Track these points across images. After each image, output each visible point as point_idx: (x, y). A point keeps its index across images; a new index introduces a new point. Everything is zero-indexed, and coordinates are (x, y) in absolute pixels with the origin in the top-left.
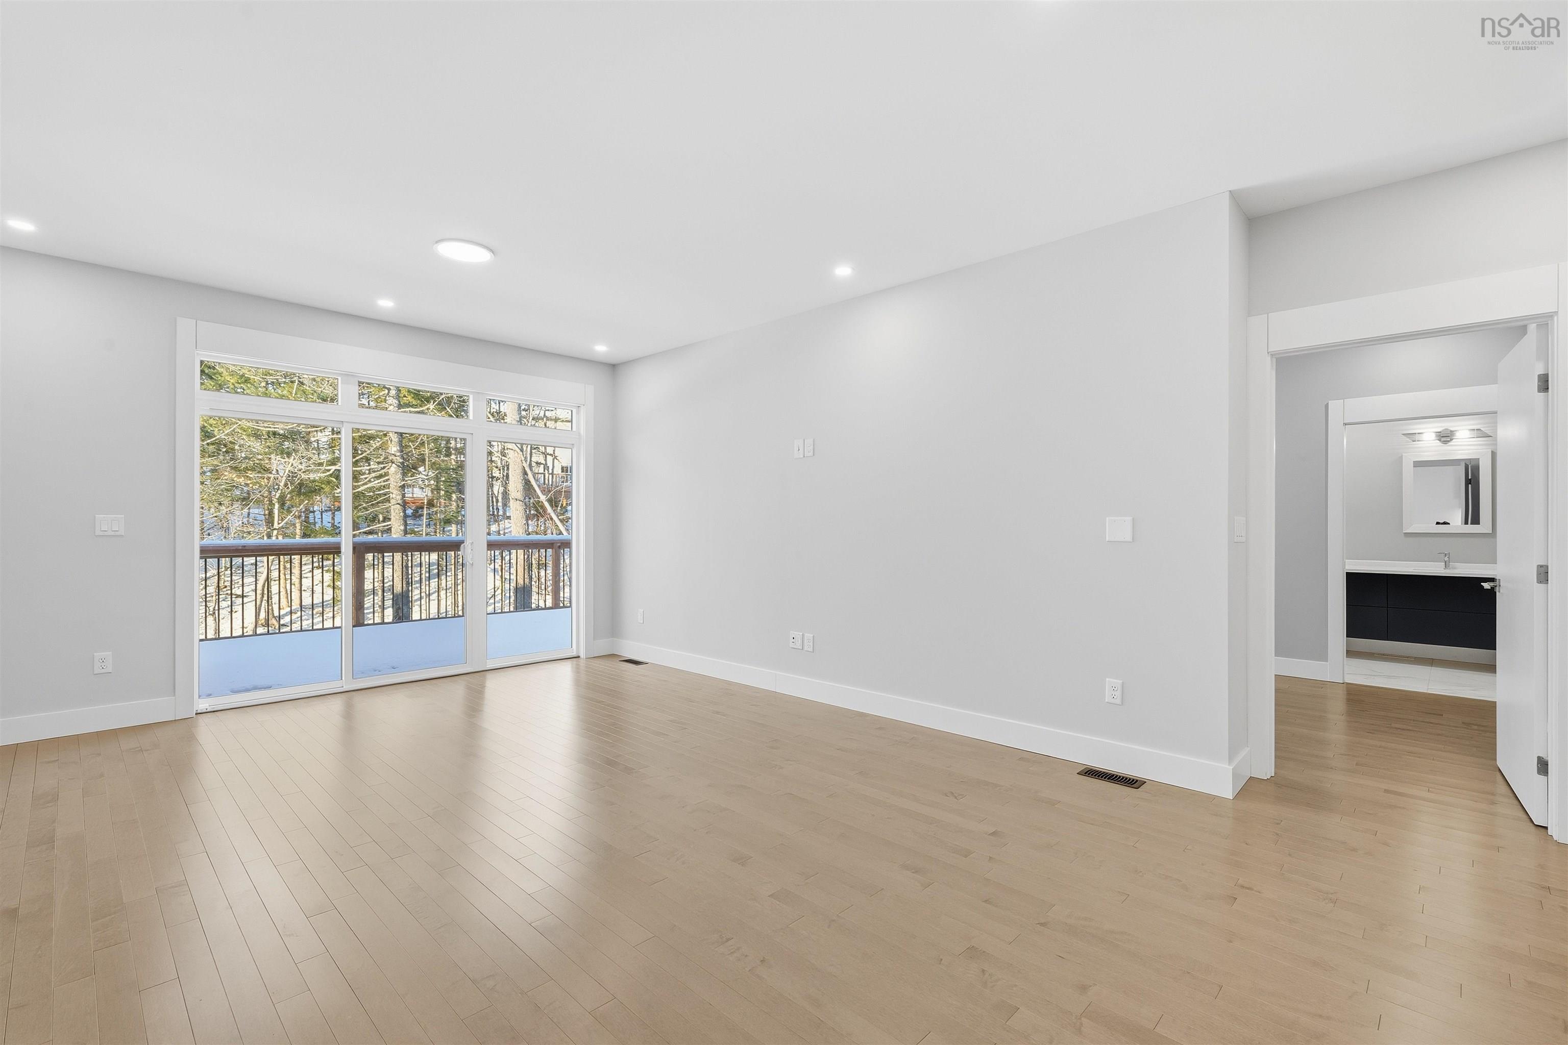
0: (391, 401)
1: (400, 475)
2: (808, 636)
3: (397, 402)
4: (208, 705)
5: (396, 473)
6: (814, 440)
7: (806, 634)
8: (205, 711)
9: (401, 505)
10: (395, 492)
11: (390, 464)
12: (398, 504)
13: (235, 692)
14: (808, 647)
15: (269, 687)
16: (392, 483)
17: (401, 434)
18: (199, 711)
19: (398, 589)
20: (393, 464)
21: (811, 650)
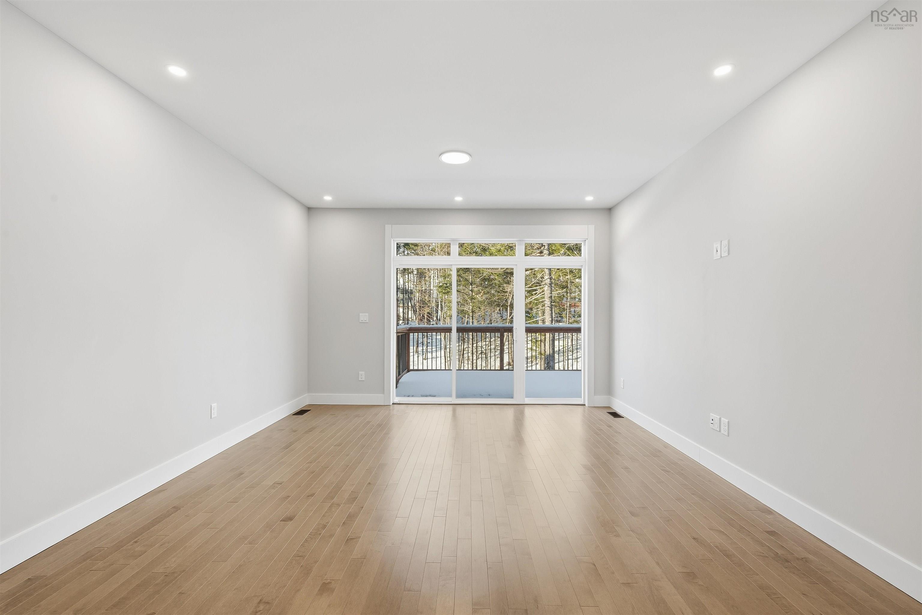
0: (546, 252)
1: (549, 291)
2: (725, 420)
3: (548, 252)
4: (398, 401)
5: (548, 290)
6: (729, 240)
7: (722, 418)
8: (396, 403)
9: (549, 307)
10: (547, 300)
11: (545, 285)
12: (548, 307)
13: (422, 396)
14: (724, 429)
15: (435, 396)
16: (546, 296)
17: (550, 269)
18: (394, 403)
19: (548, 353)
20: (546, 286)
21: (726, 433)
